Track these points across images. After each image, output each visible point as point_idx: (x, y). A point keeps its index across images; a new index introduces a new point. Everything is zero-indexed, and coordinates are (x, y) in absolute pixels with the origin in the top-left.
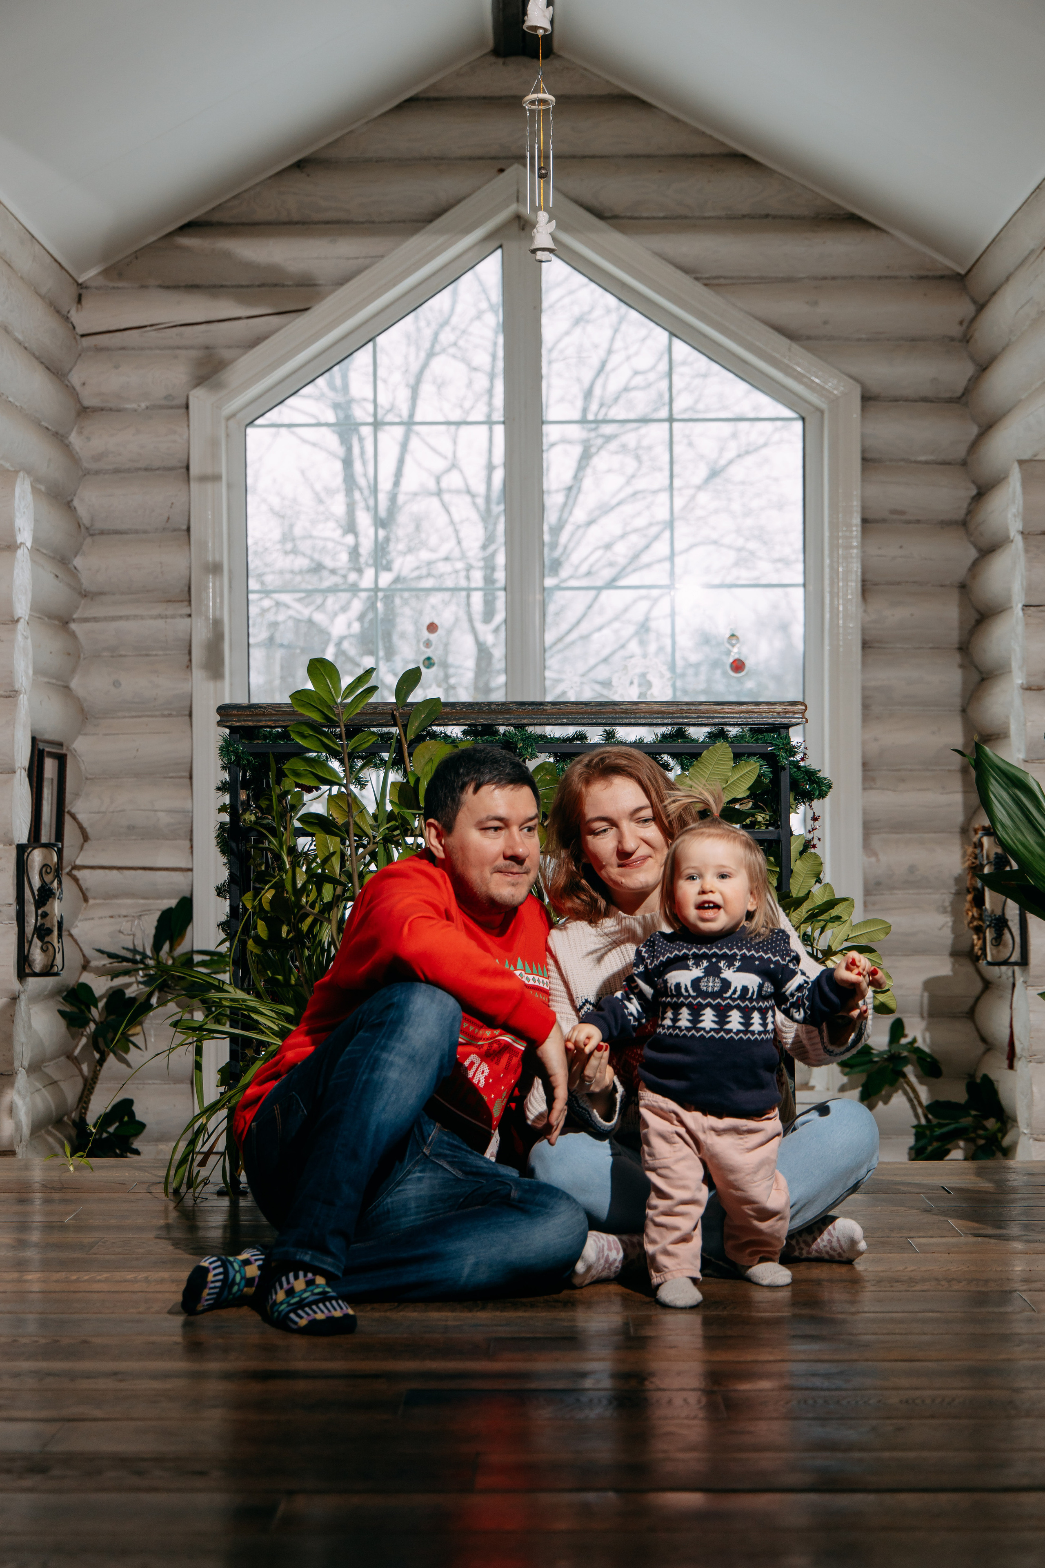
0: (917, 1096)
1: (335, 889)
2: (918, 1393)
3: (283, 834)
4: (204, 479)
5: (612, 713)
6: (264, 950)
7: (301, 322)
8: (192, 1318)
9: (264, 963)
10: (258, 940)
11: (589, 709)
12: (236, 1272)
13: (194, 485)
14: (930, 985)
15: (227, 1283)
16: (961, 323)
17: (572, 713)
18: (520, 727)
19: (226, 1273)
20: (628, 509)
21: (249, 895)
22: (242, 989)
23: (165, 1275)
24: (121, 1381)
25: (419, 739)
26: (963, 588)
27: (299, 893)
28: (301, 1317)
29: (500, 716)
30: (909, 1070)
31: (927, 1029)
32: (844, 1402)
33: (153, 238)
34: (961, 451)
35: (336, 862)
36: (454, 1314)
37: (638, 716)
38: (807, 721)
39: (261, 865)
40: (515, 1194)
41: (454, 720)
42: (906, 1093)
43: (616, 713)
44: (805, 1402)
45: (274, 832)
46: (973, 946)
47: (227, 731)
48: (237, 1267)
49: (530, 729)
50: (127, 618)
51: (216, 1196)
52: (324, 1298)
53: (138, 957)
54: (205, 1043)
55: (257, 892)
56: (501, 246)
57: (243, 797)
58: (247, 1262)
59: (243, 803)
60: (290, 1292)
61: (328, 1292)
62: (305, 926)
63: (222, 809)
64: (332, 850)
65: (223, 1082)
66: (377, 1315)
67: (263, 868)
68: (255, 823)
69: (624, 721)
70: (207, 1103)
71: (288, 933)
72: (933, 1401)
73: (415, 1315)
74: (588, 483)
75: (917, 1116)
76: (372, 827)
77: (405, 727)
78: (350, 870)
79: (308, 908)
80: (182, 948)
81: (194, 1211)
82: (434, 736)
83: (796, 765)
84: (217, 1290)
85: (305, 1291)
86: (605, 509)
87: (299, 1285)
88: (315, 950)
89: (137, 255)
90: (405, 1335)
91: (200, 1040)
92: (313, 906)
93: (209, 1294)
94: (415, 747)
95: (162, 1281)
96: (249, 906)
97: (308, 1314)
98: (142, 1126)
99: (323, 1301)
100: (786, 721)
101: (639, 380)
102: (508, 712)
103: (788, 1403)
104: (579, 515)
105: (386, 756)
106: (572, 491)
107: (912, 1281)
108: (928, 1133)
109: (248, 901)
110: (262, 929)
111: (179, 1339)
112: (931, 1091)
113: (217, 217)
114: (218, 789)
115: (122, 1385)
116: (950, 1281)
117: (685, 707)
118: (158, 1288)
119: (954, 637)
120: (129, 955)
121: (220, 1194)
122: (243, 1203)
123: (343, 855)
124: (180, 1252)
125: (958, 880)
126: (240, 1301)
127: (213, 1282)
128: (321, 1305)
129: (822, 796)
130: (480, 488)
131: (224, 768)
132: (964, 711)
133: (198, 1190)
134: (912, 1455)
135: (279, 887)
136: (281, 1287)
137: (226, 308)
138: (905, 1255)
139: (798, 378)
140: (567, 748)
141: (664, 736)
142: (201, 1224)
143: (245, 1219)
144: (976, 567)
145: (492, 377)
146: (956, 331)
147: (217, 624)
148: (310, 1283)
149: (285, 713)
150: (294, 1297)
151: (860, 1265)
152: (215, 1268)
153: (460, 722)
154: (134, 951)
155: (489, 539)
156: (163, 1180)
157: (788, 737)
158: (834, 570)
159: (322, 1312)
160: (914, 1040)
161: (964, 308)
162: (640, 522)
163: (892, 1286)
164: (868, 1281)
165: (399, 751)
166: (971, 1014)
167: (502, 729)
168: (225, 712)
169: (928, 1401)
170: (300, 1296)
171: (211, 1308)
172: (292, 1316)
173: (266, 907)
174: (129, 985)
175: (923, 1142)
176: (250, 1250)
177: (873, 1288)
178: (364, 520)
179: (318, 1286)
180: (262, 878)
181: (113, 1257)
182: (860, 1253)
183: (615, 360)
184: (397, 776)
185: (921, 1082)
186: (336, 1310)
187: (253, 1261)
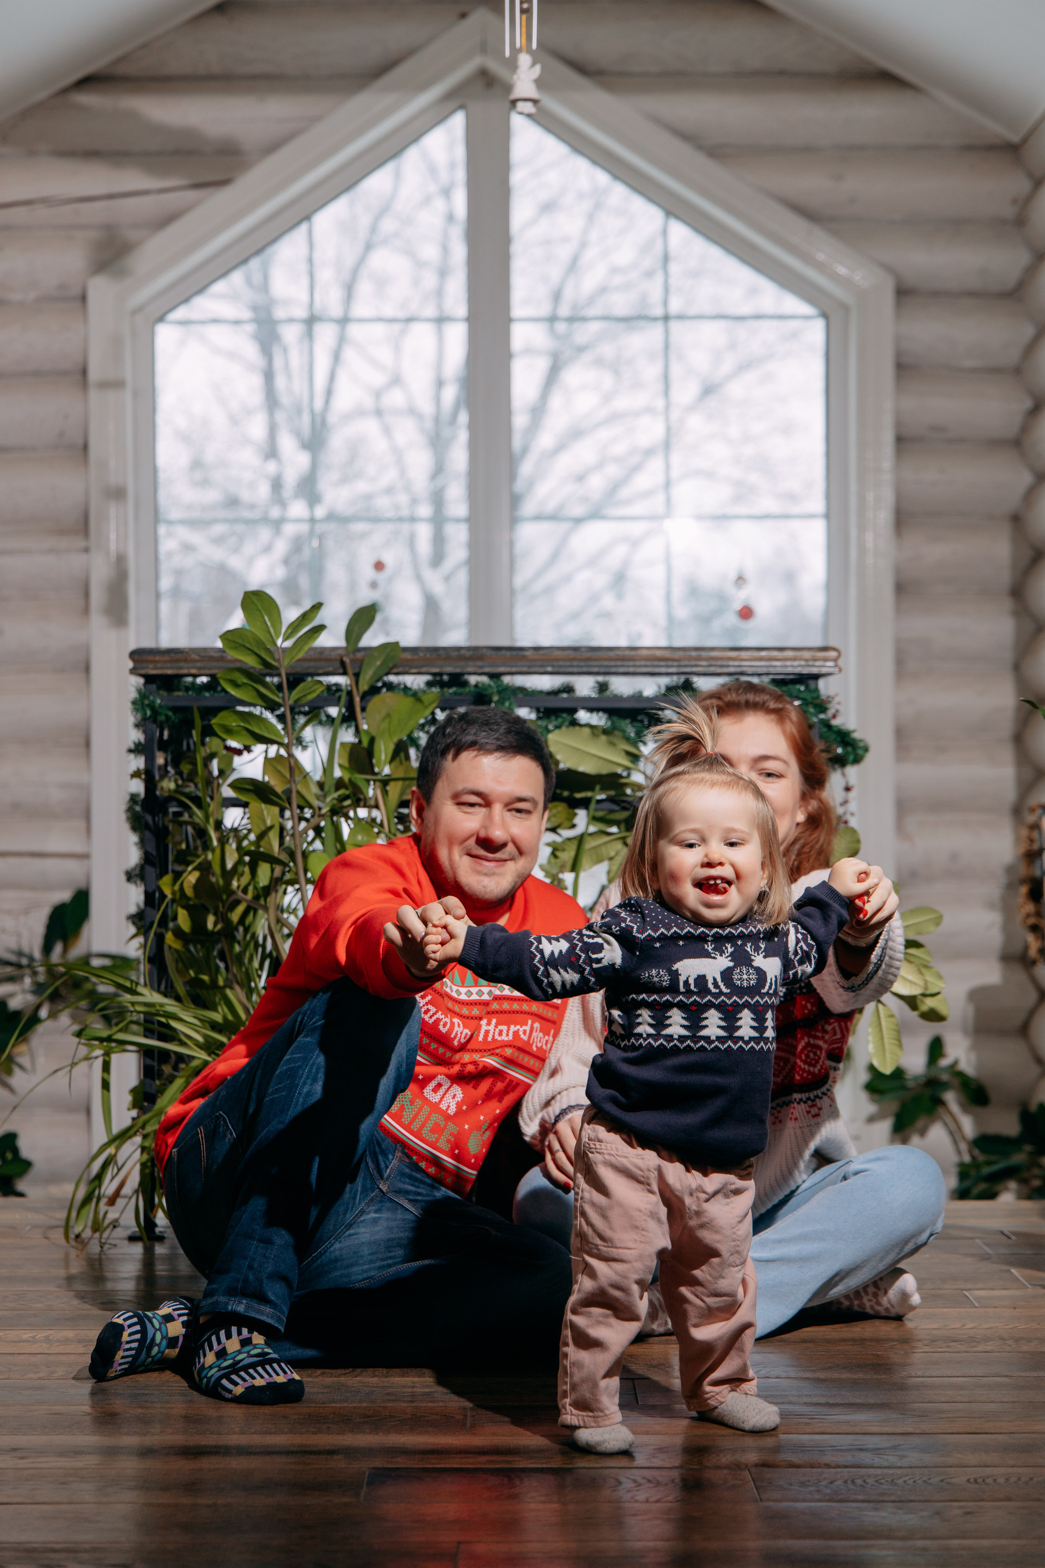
0: (959, 1128)
1: (272, 871)
2: (988, 1471)
3: (209, 805)
4: (107, 385)
5: (605, 659)
6: (186, 944)
7: (222, 198)
8: (104, 1384)
9: (185, 961)
10: (179, 933)
11: (578, 655)
12: (156, 1330)
13: (94, 395)
14: (976, 995)
15: (145, 1343)
16: (1014, 201)
17: (557, 660)
18: (492, 676)
19: (143, 1332)
20: (604, 434)
21: (167, 879)
22: (159, 991)
23: (70, 1334)
24: (21, 1458)
25: (374, 691)
26: (1017, 520)
27: (229, 875)
28: (236, 1384)
29: (471, 663)
30: (951, 1098)
31: (974, 1047)
32: (900, 1482)
33: (42, 95)
34: (1013, 356)
35: (273, 838)
36: (422, 1379)
37: (637, 663)
38: (840, 670)
39: (180, 843)
41: (416, 667)
42: (946, 1125)
43: (610, 659)
44: (853, 1482)
45: (198, 802)
46: (1026, 948)
47: (141, 681)
48: (156, 1324)
49: (507, 679)
50: (11, 552)
51: (126, 1242)
52: (263, 1361)
53: (24, 961)
54: (115, 1058)
55: (177, 875)
56: (462, 107)
57: (160, 760)
58: (168, 1318)
59: (160, 768)
60: (221, 1354)
61: (269, 1353)
62: (235, 916)
63: (136, 774)
64: (269, 823)
65: (135, 1104)
66: (328, 1380)
67: (184, 846)
68: (176, 791)
69: (621, 670)
70: (116, 1129)
71: (215, 924)
72: (1007, 1479)
73: (375, 1379)
74: (556, 401)
75: (959, 1152)
76: (318, 797)
77: (357, 676)
78: (293, 847)
79: (240, 894)
80: (77, 951)
81: (100, 1260)
82: (390, 687)
83: (827, 725)
84: (133, 1352)
85: (239, 1352)
86: (576, 434)
87: (232, 1345)
88: (247, 945)
89: (26, 114)
90: (365, 1405)
91: (107, 1054)
92: (245, 891)
93: (123, 1357)
94: (368, 702)
95: (67, 1341)
96: (168, 891)
97: (244, 1380)
98: (27, 1165)
99: (262, 1364)
100: (815, 670)
101: (618, 280)
102: (481, 658)
103: (832, 1483)
104: (545, 440)
105: (333, 711)
106: (538, 411)
107: (972, 1340)
108: (973, 1173)
109: (166, 885)
110: (183, 920)
111: (87, 1409)
112: (977, 1121)
113: (120, 70)
114: (130, 751)
115: (22, 1463)
116: (1017, 1340)
117: (694, 654)
118: (61, 1349)
119: (1005, 578)
120: (13, 958)
121: (132, 1239)
122: (160, 1250)
123: (282, 829)
124: (87, 1306)
125: (1010, 870)
126: (162, 1365)
127: (128, 1342)
128: (259, 1369)
129: (857, 760)
130: (427, 407)
131: (137, 726)
132: (1017, 668)
133: (105, 1235)
134: (986, 1543)
135: (205, 868)
136: (210, 1348)
137: (132, 179)
138: (962, 1310)
139: (821, 267)
140: (552, 703)
141: (670, 689)
142: (109, 1275)
143: (161, 1269)
144: (1031, 496)
145: (443, 272)
146: (1009, 211)
147: (121, 560)
148: (246, 1342)
149: (211, 659)
150: (226, 1360)
152: (130, 1326)
153: (424, 670)
154: (20, 954)
155: (439, 469)
156: (63, 1223)
157: (816, 690)
158: (862, 499)
159: (262, 1377)
160: (956, 1063)
161: (1018, 184)
162: (619, 449)
163: (948, 1347)
164: (920, 1341)
165: (350, 706)
166: (1024, 1030)
167: (473, 680)
168: (140, 657)
169: (1001, 1480)
170: (234, 1358)
171: (126, 1373)
172: (225, 1382)
173: (189, 892)
174: (12, 995)
175: (967, 1183)
176: (171, 1303)
177: (927, 1349)
179: (255, 1346)
180: (183, 858)
181: (6, 1313)
182: (913, 1308)
183: (590, 254)
184: (347, 736)
185: (965, 1109)
186: (278, 1375)
187: (176, 1317)
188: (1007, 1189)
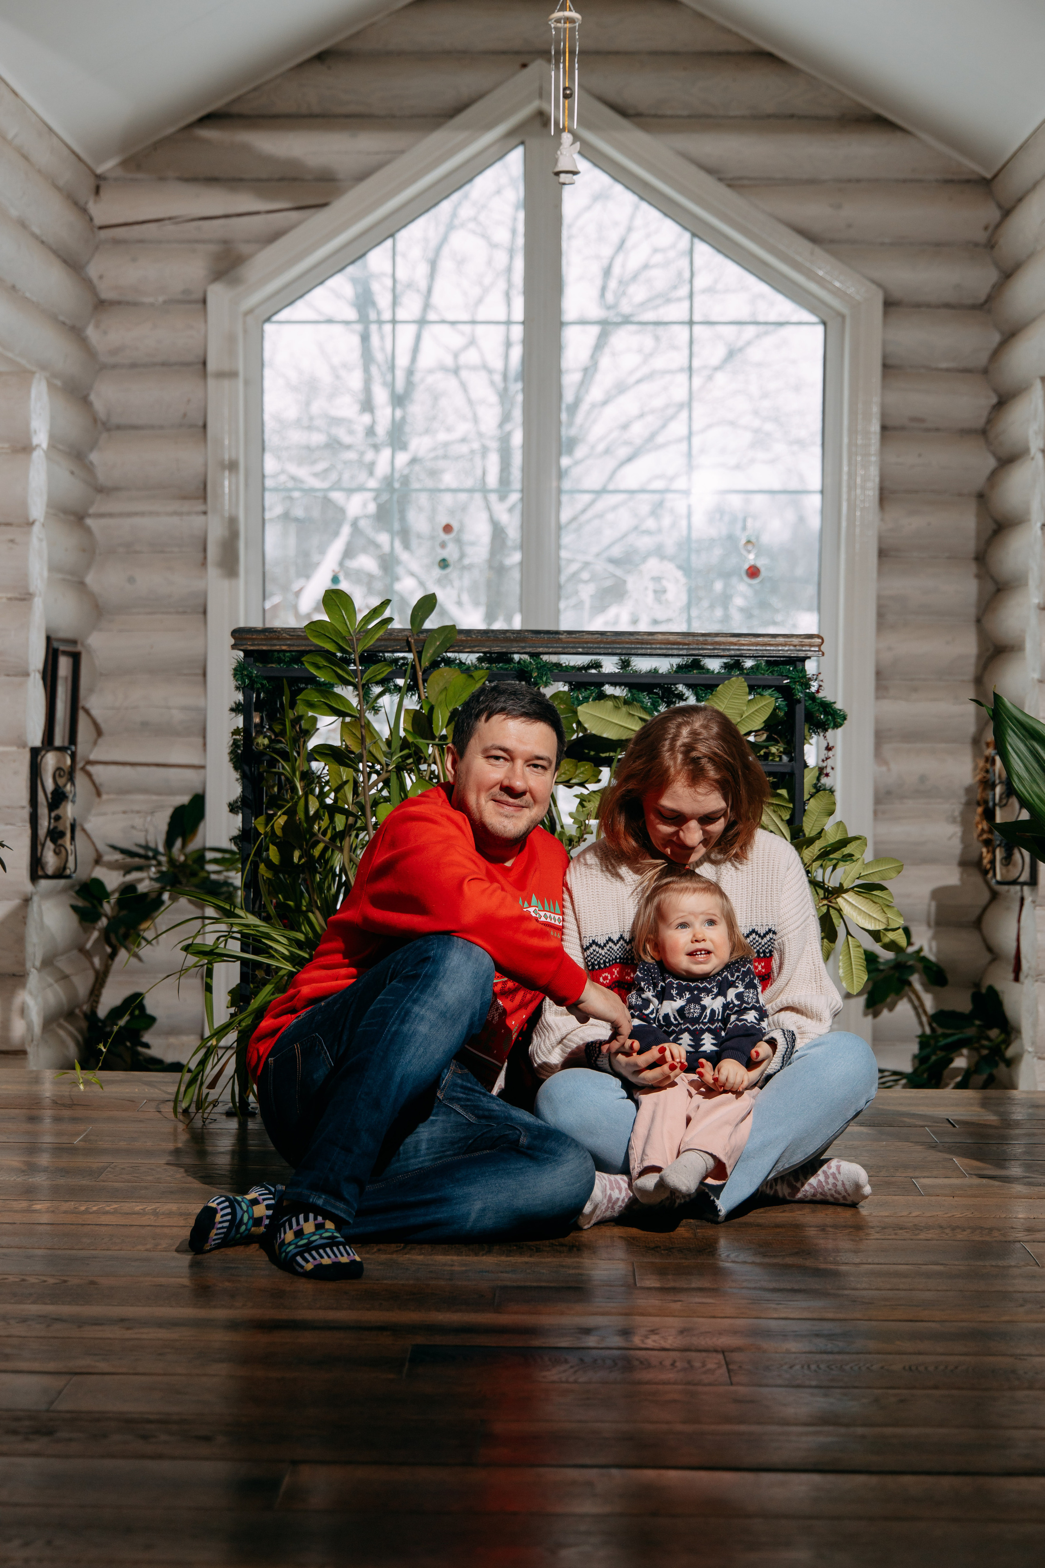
0: (922, 1005)
1: (347, 819)
2: (921, 1358)
3: (296, 760)
4: (221, 375)
5: (627, 643)
6: (276, 874)
7: (319, 219)
8: (200, 1257)
9: (275, 887)
10: (269, 864)
11: (604, 638)
12: (244, 1212)
13: (211, 382)
14: (938, 894)
15: (235, 1223)
16: (986, 228)
17: (587, 643)
18: (535, 655)
19: (233, 1213)
20: (645, 388)
21: (262, 819)
22: (253, 913)
23: (174, 1207)
24: (128, 1329)
25: (435, 665)
26: (982, 498)
27: (311, 820)
28: (307, 1261)
29: (515, 644)
30: (916, 980)
31: (934, 937)
32: (847, 1368)
33: (171, 130)
34: (983, 358)
35: (348, 790)
36: (460, 1258)
37: (654, 646)
38: (823, 654)
39: (273, 787)
40: (524, 1140)
41: (469, 647)
42: (911, 1001)
43: (632, 643)
44: (809, 1367)
45: (286, 756)
46: (981, 858)
47: (241, 654)
48: (245, 1207)
49: (545, 658)
50: (142, 514)
51: (224, 1117)
52: (332, 1243)
53: (150, 854)
54: (216, 966)
55: (270, 818)
56: (522, 143)
57: (257, 720)
58: (255, 1202)
59: (256, 725)
60: (299, 1234)
61: (337, 1237)
62: (317, 852)
63: (236, 732)
64: (344, 779)
65: (233, 1004)
66: (383, 1257)
67: (276, 789)
68: (268, 747)
69: (640, 652)
70: (217, 1024)
71: (300, 858)
72: (936, 1368)
73: (421, 1258)
74: (605, 362)
75: (921, 1023)
76: (385, 754)
77: (420, 654)
78: (363, 801)
79: (320, 836)
80: (194, 845)
81: (202, 1133)
82: (449, 662)
83: (812, 697)
84: (225, 1230)
85: (314, 1234)
86: (621, 388)
87: (309, 1228)
88: (326, 877)
89: (157, 145)
90: (411, 1282)
91: (210, 963)
92: (324, 833)
93: (216, 1234)
94: (431, 673)
95: (170, 1214)
96: (261, 830)
97: (314, 1258)
98: (152, 1020)
99: (330, 1246)
100: (802, 654)
101: (658, 258)
102: (524, 640)
103: (791, 1367)
104: (596, 393)
105: (400, 682)
106: (589, 371)
107: (917, 1228)
108: (932, 1042)
109: (259, 824)
110: (273, 854)
111: (186, 1281)
112: (936, 999)
113: (235, 109)
114: (232, 710)
115: (128, 1334)
116: (953, 1229)
117: (701, 639)
118: (166, 1221)
119: (971, 546)
120: (141, 851)
121: (229, 1114)
122: (252, 1125)
123: (356, 783)
124: (190, 1179)
125: (969, 790)
126: (248, 1240)
127: (220, 1223)
128: (328, 1250)
129: (837, 726)
130: (498, 364)
131: (238, 688)
132: (978, 621)
133: (208, 1111)
134: (914, 1431)
135: (291, 813)
136: (291, 1228)
137: (245, 202)
138: (910, 1198)
139: (821, 282)
140: (581, 677)
141: (680, 667)
142: (210, 1149)
143: (253, 1144)
144: (994, 477)
145: (511, 252)
146: (981, 236)
147: (233, 522)
148: (319, 1227)
149: (299, 637)
150: (302, 1239)
151: (865, 1210)
152: (222, 1209)
153: (475, 649)
154: (147, 847)
155: (506, 418)
156: (173, 1097)
157: (803, 670)
158: (852, 475)
159: (329, 1257)
160: (921, 949)
161: (990, 213)
162: (658, 403)
163: (896, 1234)
164: (872, 1228)
165: (414, 678)
166: (978, 924)
167: (516, 657)
168: (240, 636)
169: (931, 1368)
170: (308, 1239)
171: (218, 1247)
172: (299, 1259)
173: (279, 832)
174: (141, 880)
175: (927, 1051)
176: (258, 1189)
177: (878, 1236)
178: (381, 396)
179: (327, 1231)
180: (275, 802)
181: (122, 1185)
182: (865, 1197)
183: (634, 237)
184: (411, 703)
185: (927, 990)
186: (342, 1255)
187: (261, 1201)
188: (962, 1055)
